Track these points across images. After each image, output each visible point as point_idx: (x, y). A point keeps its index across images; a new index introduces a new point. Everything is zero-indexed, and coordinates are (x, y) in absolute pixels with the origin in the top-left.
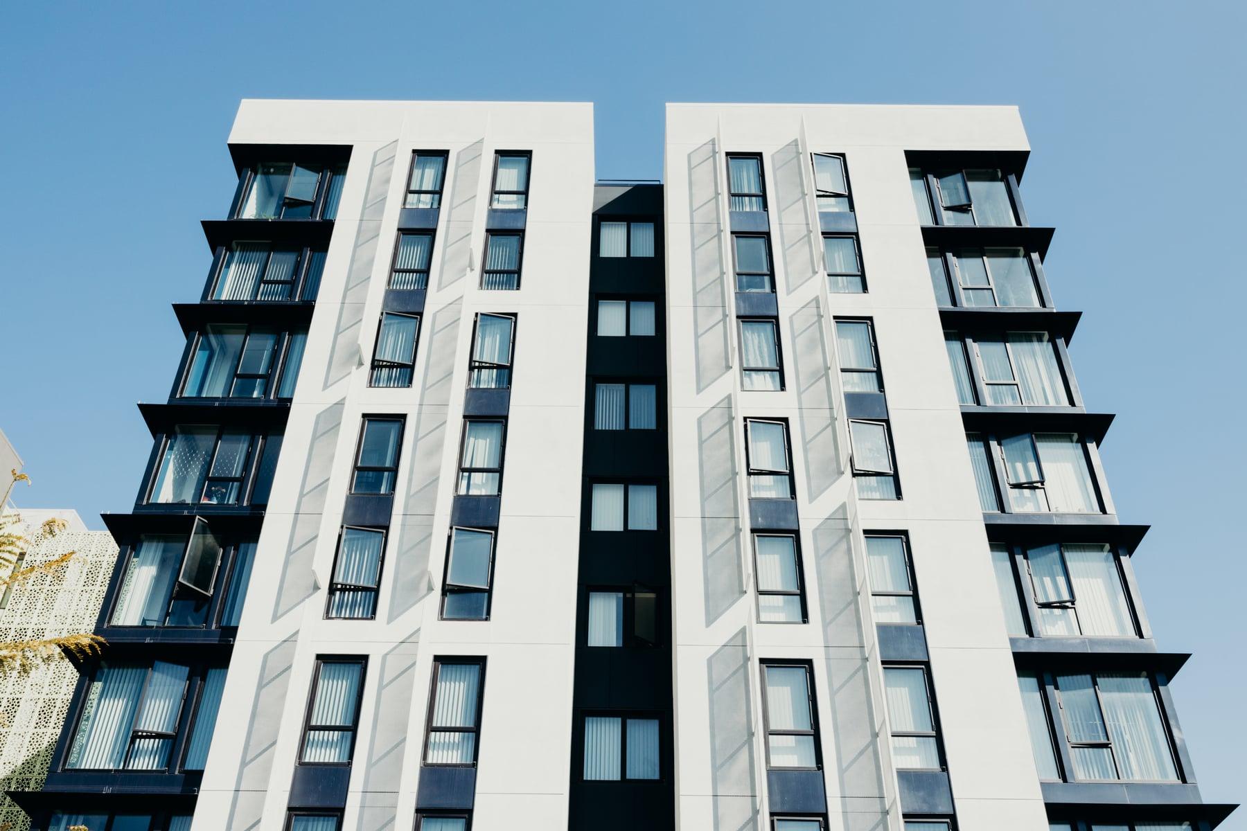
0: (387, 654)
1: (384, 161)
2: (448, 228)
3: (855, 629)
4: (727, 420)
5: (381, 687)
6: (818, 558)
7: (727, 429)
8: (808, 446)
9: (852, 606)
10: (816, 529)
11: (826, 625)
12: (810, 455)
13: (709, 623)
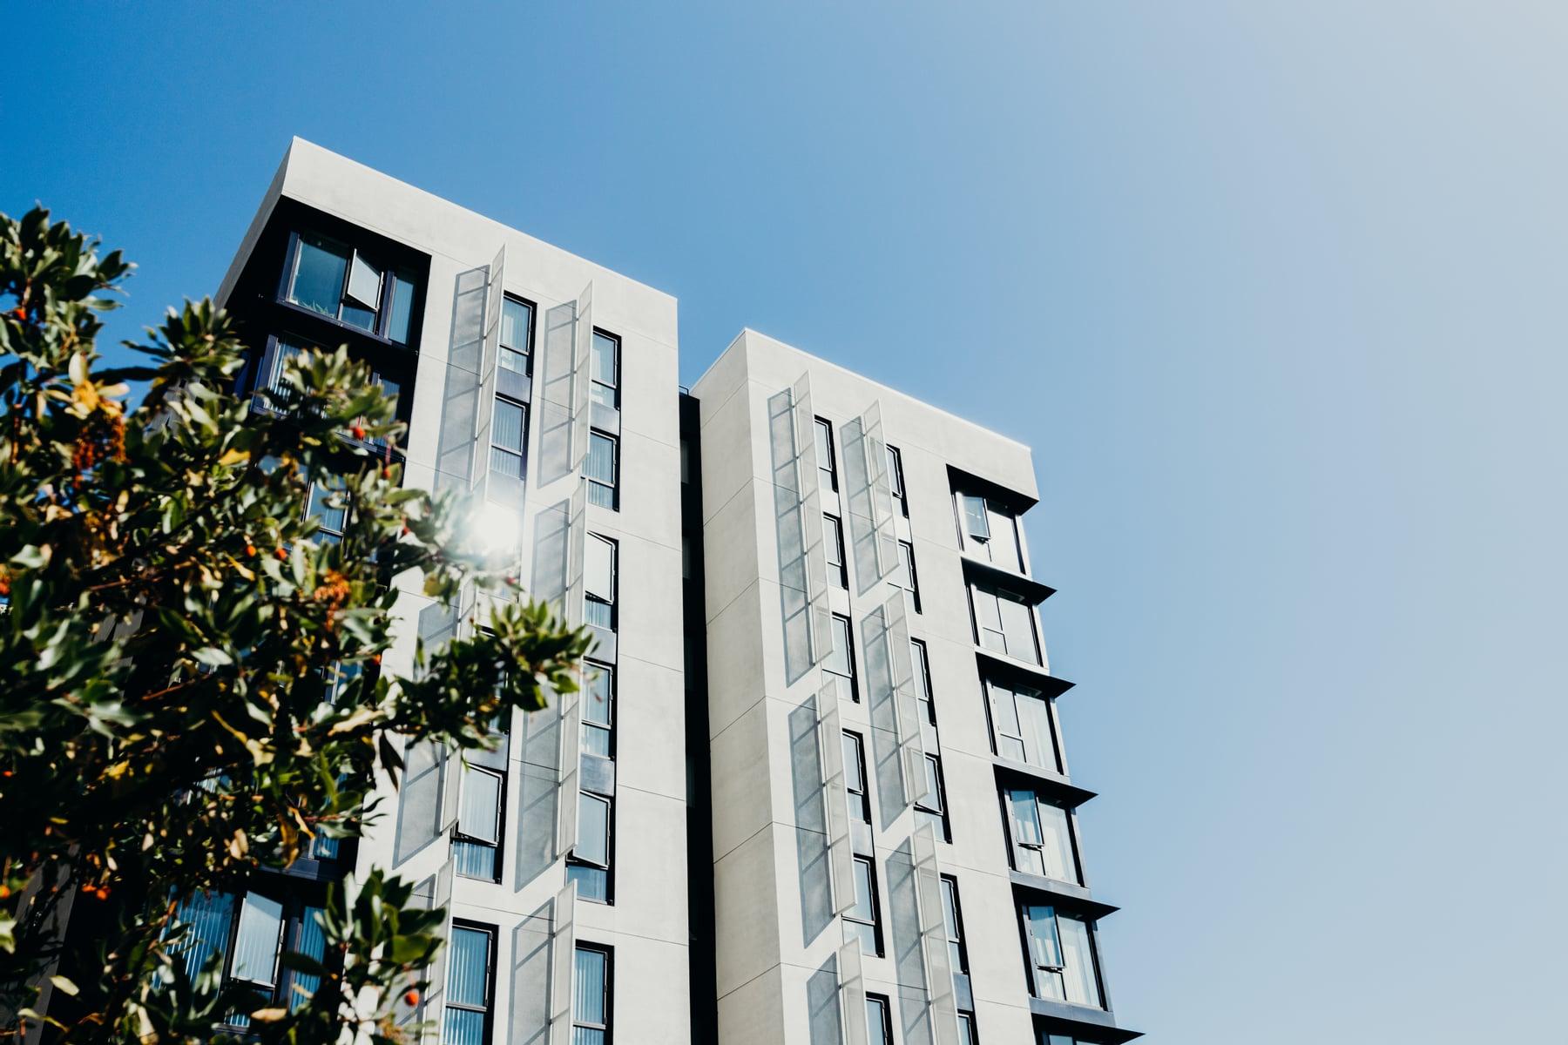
0: (517, 928)
1: (468, 292)
2: (543, 408)
3: (920, 971)
4: (812, 724)
5: (515, 967)
6: (891, 892)
7: (812, 733)
8: (880, 769)
9: (917, 947)
10: (888, 860)
11: (899, 962)
12: (882, 780)
13: (807, 943)
